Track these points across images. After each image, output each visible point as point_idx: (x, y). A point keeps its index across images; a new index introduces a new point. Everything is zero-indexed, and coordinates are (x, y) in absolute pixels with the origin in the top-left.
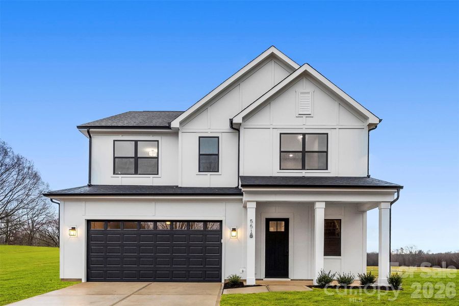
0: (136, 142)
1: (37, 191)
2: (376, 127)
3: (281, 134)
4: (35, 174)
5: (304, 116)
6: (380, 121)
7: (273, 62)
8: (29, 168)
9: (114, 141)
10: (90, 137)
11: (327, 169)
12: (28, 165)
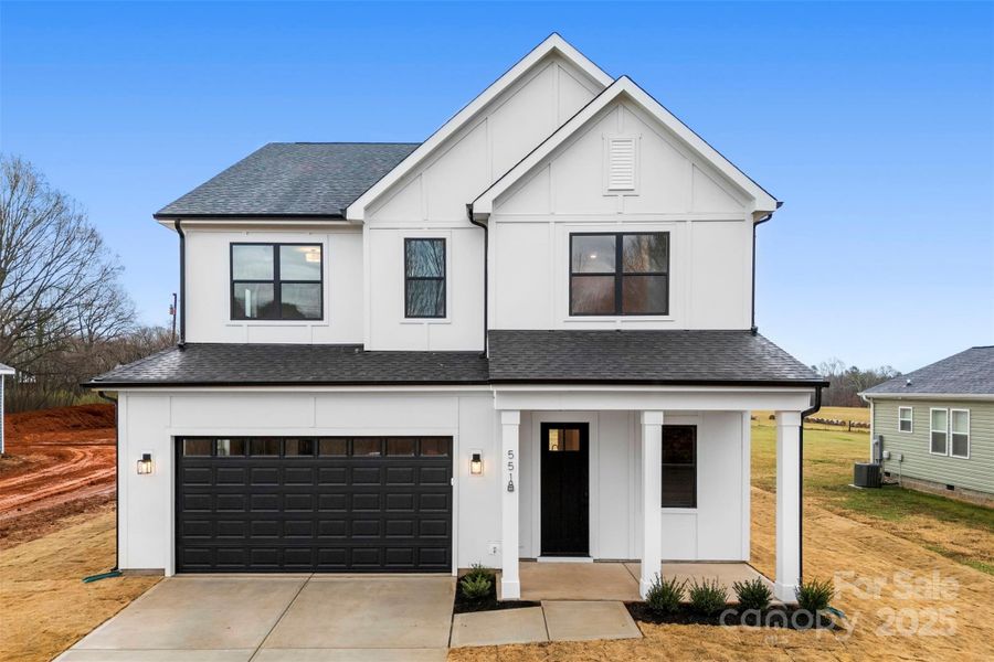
0: (277, 247)
1: (98, 267)
2: (770, 216)
3: (572, 235)
4: (93, 230)
5: (621, 194)
6: (779, 204)
7: (556, 67)
8: (80, 218)
9: (232, 244)
10: (182, 236)
11: (666, 313)
12: (78, 212)
